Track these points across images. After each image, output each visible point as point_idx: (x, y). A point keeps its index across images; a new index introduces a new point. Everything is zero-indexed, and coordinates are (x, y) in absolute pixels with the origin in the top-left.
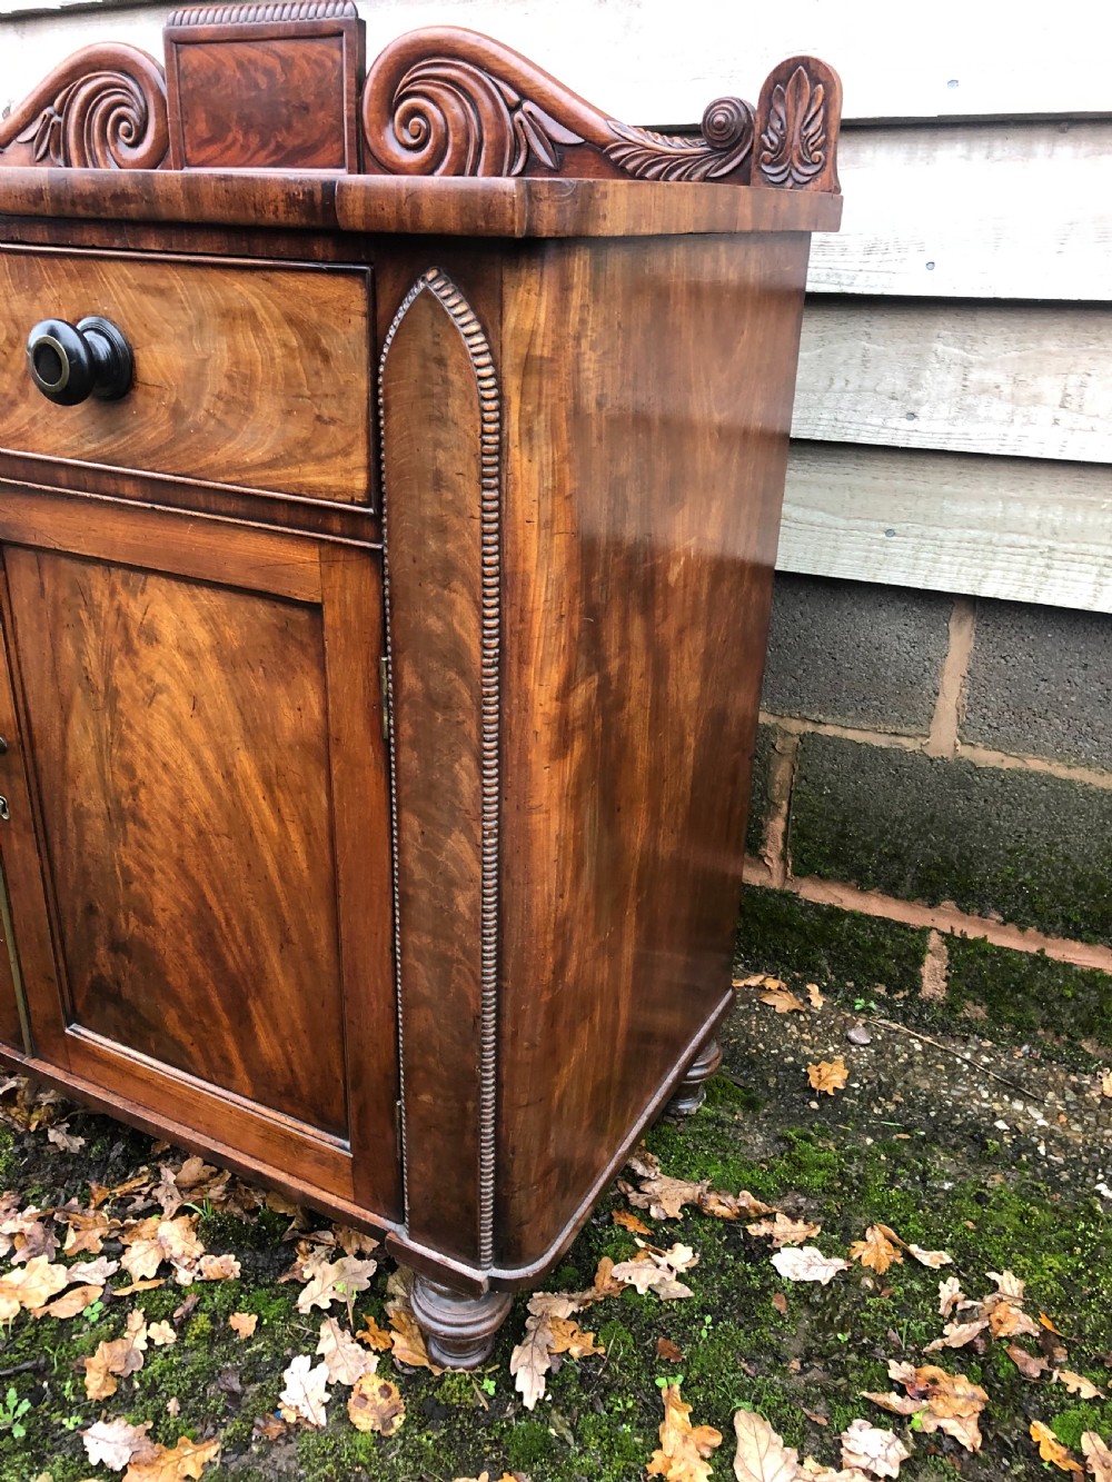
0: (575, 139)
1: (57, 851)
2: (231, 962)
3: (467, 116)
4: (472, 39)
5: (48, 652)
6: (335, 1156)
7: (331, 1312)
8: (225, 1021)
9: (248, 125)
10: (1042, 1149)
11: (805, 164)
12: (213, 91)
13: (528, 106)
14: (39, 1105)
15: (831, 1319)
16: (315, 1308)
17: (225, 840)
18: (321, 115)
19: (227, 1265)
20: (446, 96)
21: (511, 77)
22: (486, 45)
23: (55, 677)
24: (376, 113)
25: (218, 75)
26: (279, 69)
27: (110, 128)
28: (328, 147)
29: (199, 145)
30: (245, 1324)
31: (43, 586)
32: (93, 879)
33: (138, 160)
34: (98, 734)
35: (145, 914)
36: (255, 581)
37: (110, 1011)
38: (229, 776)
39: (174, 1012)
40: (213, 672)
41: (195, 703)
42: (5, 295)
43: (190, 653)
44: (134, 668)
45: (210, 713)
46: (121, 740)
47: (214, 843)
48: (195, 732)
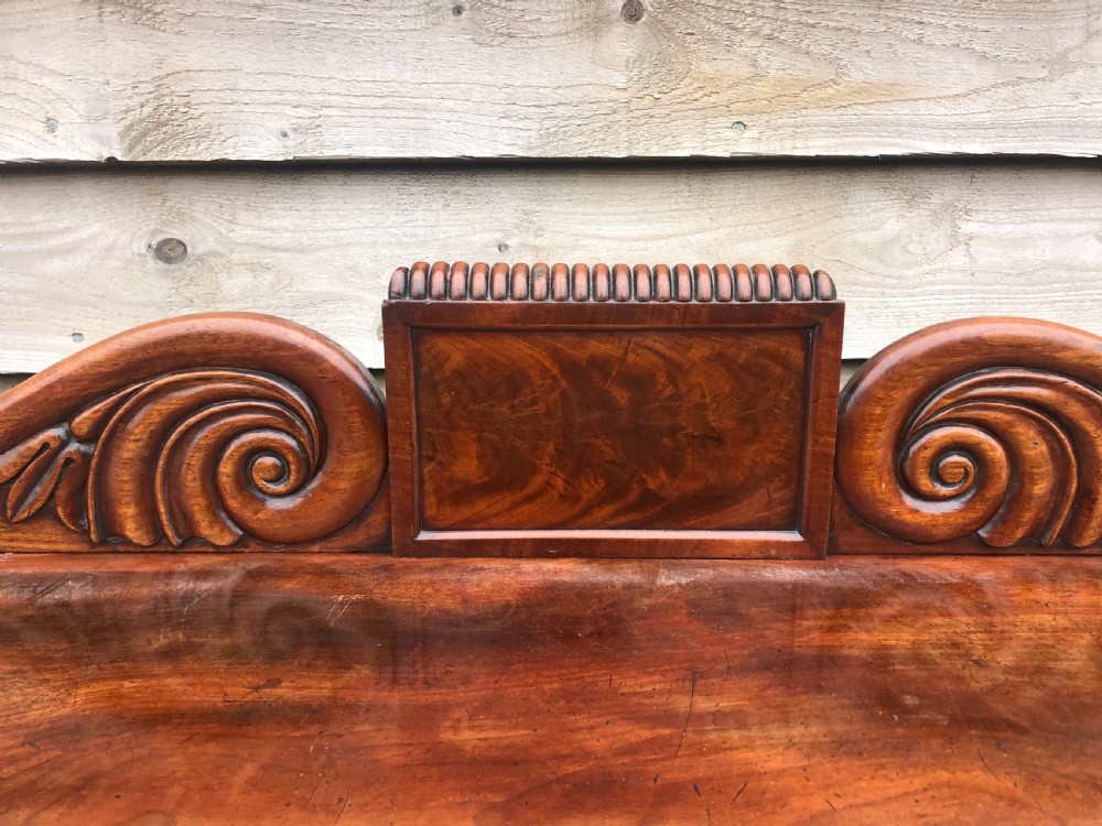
12: (504, 408)
18: (750, 449)
24: (876, 449)
25: (514, 381)
26: (662, 379)
27: (226, 468)
28: (760, 497)
29: (462, 494)
33: (296, 520)
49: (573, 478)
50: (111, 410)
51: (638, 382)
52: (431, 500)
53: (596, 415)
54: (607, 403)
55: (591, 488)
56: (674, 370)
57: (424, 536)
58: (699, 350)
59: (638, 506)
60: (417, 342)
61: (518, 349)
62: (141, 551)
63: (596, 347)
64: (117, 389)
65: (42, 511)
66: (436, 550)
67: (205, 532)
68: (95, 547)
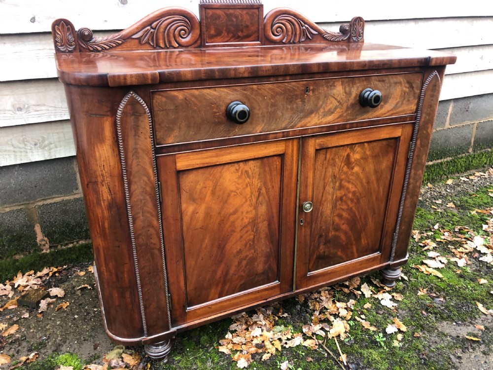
0: (316, 33)
1: (314, 226)
2: (359, 227)
3: (292, 28)
4: (294, 11)
5: (323, 174)
6: (377, 257)
7: (373, 294)
8: (354, 243)
9: (228, 32)
11: (359, 37)
12: (218, 22)
13: (306, 26)
16: (371, 295)
17: (364, 198)
18: (252, 28)
19: (352, 301)
20: (287, 23)
22: (298, 12)
23: (324, 179)
24: (269, 27)
25: (219, 17)
26: (240, 17)
27: (177, 33)
28: (254, 36)
29: (212, 37)
30: (368, 305)
31: (326, 157)
32: (323, 228)
33: (187, 42)
34: (333, 188)
35: (337, 228)
36: (388, 136)
37: (320, 261)
38: (368, 183)
39: (340, 250)
40: (370, 160)
41: (363, 169)
42: (345, 88)
43: (364, 158)
44: (348, 168)
45: (367, 170)
46: (341, 187)
47: (361, 200)
48: (362, 176)
49: (228, 33)
50: (158, 23)
51: (236, 17)
53: (231, 23)
54: (232, 21)
55: (231, 35)
56: (242, 15)
57: (207, 44)
58: (245, 12)
59: (237, 38)
60: (205, 11)
61: (219, 12)
62: (162, 48)
63: (231, 11)
64: (157, 20)
65: (147, 43)
66: (208, 46)
67: (173, 45)
68: (155, 48)
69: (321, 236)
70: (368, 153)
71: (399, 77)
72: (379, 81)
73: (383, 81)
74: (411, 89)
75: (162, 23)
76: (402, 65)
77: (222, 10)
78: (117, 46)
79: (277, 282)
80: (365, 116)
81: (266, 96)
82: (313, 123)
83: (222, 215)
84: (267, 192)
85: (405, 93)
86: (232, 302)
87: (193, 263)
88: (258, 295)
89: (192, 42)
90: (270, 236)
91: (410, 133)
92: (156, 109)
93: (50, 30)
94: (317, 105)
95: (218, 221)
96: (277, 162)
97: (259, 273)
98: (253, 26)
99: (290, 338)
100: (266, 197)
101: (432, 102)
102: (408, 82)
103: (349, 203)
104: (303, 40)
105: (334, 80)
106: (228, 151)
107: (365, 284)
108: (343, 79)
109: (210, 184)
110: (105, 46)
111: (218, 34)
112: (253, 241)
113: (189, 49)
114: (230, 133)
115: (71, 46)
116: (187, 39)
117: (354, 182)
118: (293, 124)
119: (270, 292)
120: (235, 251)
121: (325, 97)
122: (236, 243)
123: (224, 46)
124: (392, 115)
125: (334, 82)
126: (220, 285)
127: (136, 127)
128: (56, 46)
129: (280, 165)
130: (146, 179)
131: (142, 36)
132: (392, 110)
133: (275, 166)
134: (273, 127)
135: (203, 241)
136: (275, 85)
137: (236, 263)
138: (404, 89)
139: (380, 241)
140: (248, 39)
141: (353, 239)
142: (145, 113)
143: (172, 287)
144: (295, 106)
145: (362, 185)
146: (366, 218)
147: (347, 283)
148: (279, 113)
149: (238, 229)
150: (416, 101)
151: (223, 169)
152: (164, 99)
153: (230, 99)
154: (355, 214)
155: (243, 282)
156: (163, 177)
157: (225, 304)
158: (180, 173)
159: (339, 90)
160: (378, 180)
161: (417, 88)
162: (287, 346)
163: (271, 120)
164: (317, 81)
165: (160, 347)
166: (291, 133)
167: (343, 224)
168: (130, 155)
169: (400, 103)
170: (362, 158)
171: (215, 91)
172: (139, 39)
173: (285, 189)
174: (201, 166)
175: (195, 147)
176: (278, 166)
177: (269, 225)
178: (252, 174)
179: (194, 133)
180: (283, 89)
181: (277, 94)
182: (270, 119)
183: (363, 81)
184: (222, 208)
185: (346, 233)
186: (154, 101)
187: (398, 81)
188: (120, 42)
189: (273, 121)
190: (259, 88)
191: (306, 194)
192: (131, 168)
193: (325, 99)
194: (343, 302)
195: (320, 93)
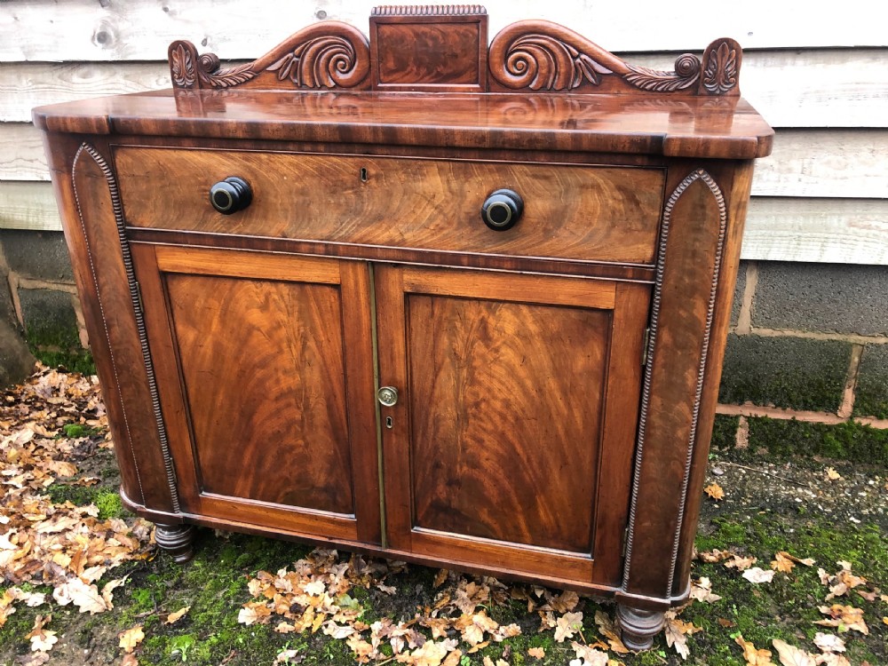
0: (608, 71)
1: (419, 439)
2: (527, 478)
3: (549, 61)
4: (554, 27)
5: (431, 343)
6: (583, 564)
7: (573, 639)
8: (519, 508)
9: (419, 64)
10: (820, 507)
11: (726, 84)
12: (399, 47)
13: (583, 56)
14: (363, 575)
15: (781, 596)
16: (566, 639)
17: (533, 421)
18: (465, 59)
19: (514, 629)
20: (538, 51)
21: (577, 44)
22: (561, 29)
23: (433, 355)
24: (496, 59)
25: (402, 39)
26: (441, 37)
27: (331, 64)
28: (468, 74)
29: (390, 73)
30: (537, 652)
31: (433, 313)
32: (441, 450)
33: (348, 80)
34: (458, 379)
35: (474, 464)
36: (575, 302)
37: (441, 515)
38: (540, 391)
39: (485, 510)
40: (538, 344)
41: (524, 359)
42: (448, 181)
43: (525, 336)
44: (487, 346)
45: (533, 363)
46: (473, 381)
47: (526, 423)
48: (522, 372)
49: (418, 68)
50: (304, 48)
51: (434, 39)
52: (382, 74)
53: (424, 48)
54: (427, 45)
55: (423, 71)
56: (444, 34)
57: (380, 85)
58: (450, 29)
59: (436, 76)
60: (378, 28)
62: (311, 89)
63: (423, 28)
64: (302, 43)
65: (287, 77)
66: (382, 89)
67: (326, 83)
68: (300, 88)
69: (437, 466)
70: (533, 328)
71: (592, 175)
72: (535, 176)
73: (546, 178)
74: (634, 206)
75: (308, 49)
76: (585, 145)
77: (409, 26)
78: (246, 81)
79: (351, 517)
80: (504, 247)
81: (285, 175)
82: (386, 239)
83: (241, 362)
84: (319, 346)
85: (613, 213)
86: (270, 514)
87: (205, 424)
88: (316, 524)
89: (355, 81)
90: (334, 429)
91: (643, 308)
92: (120, 172)
93: (166, 57)
94: (388, 207)
95: (236, 369)
96: (330, 297)
97: (317, 485)
98: (465, 55)
99: (343, 622)
100: (318, 356)
101: (697, 244)
102: (620, 188)
103: (497, 419)
104: (576, 85)
105: (420, 163)
106: (236, 258)
107: (580, 615)
108: (442, 163)
109: (216, 305)
110: (231, 81)
111: (401, 68)
112: (302, 427)
113: (353, 92)
114: (231, 228)
115: (190, 79)
116: (349, 75)
117: (504, 380)
118: (343, 233)
119: (338, 529)
120: (270, 431)
121: (405, 193)
122: (270, 416)
123: (409, 89)
124: (580, 255)
125: (420, 168)
126: (251, 479)
127: (95, 195)
128: (173, 79)
129: (338, 303)
130: (115, 271)
131: (279, 69)
132: (578, 244)
133: (328, 304)
134: (306, 232)
135: (215, 393)
136: (300, 157)
137: (274, 452)
138: (611, 202)
139: (591, 531)
140: (457, 80)
141: (515, 500)
142: (103, 176)
143: (174, 448)
144: (342, 201)
145: (525, 392)
146: (542, 463)
147: (539, 594)
148: (314, 209)
149: (272, 396)
150: (652, 236)
151: (233, 285)
152: (130, 160)
153: (226, 173)
154: (514, 449)
155: (289, 489)
156: (141, 275)
157: (259, 512)
158: (165, 276)
159: (435, 181)
160: (565, 392)
161: (651, 205)
162: (326, 632)
163: (301, 218)
164: (383, 161)
165: (166, 533)
166: (341, 249)
167: (487, 459)
168: (92, 233)
169: (602, 233)
170: (518, 334)
171: (201, 156)
172: (276, 71)
173: (350, 351)
174: (194, 272)
175: (179, 239)
176: (334, 305)
177: (329, 407)
178: (286, 306)
179: (175, 217)
180: (315, 166)
181: (306, 173)
182: (298, 217)
183: (491, 171)
184: (240, 351)
185: (496, 481)
186: (117, 161)
187: (590, 182)
188: (250, 76)
189: (303, 220)
190: (272, 159)
191: (394, 372)
192: (95, 252)
193: (406, 197)
194: (493, 619)
195: (391, 183)
